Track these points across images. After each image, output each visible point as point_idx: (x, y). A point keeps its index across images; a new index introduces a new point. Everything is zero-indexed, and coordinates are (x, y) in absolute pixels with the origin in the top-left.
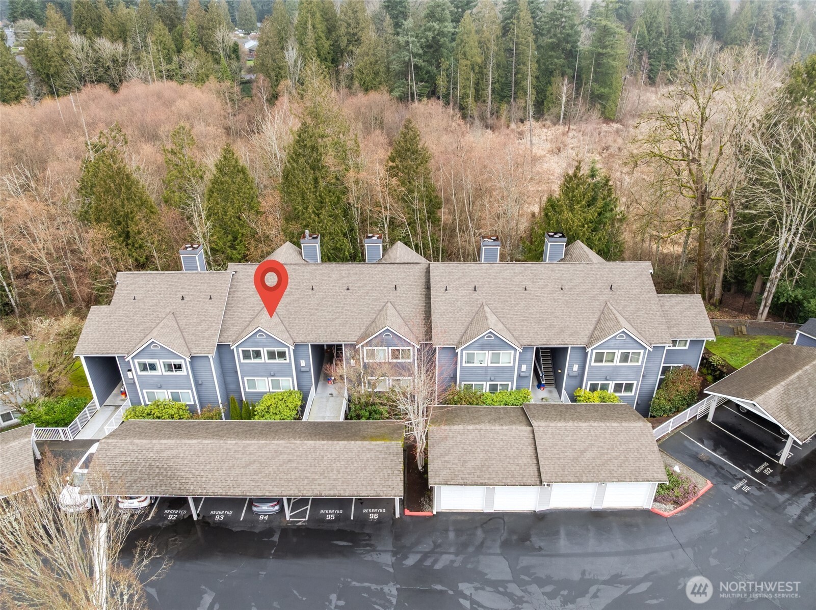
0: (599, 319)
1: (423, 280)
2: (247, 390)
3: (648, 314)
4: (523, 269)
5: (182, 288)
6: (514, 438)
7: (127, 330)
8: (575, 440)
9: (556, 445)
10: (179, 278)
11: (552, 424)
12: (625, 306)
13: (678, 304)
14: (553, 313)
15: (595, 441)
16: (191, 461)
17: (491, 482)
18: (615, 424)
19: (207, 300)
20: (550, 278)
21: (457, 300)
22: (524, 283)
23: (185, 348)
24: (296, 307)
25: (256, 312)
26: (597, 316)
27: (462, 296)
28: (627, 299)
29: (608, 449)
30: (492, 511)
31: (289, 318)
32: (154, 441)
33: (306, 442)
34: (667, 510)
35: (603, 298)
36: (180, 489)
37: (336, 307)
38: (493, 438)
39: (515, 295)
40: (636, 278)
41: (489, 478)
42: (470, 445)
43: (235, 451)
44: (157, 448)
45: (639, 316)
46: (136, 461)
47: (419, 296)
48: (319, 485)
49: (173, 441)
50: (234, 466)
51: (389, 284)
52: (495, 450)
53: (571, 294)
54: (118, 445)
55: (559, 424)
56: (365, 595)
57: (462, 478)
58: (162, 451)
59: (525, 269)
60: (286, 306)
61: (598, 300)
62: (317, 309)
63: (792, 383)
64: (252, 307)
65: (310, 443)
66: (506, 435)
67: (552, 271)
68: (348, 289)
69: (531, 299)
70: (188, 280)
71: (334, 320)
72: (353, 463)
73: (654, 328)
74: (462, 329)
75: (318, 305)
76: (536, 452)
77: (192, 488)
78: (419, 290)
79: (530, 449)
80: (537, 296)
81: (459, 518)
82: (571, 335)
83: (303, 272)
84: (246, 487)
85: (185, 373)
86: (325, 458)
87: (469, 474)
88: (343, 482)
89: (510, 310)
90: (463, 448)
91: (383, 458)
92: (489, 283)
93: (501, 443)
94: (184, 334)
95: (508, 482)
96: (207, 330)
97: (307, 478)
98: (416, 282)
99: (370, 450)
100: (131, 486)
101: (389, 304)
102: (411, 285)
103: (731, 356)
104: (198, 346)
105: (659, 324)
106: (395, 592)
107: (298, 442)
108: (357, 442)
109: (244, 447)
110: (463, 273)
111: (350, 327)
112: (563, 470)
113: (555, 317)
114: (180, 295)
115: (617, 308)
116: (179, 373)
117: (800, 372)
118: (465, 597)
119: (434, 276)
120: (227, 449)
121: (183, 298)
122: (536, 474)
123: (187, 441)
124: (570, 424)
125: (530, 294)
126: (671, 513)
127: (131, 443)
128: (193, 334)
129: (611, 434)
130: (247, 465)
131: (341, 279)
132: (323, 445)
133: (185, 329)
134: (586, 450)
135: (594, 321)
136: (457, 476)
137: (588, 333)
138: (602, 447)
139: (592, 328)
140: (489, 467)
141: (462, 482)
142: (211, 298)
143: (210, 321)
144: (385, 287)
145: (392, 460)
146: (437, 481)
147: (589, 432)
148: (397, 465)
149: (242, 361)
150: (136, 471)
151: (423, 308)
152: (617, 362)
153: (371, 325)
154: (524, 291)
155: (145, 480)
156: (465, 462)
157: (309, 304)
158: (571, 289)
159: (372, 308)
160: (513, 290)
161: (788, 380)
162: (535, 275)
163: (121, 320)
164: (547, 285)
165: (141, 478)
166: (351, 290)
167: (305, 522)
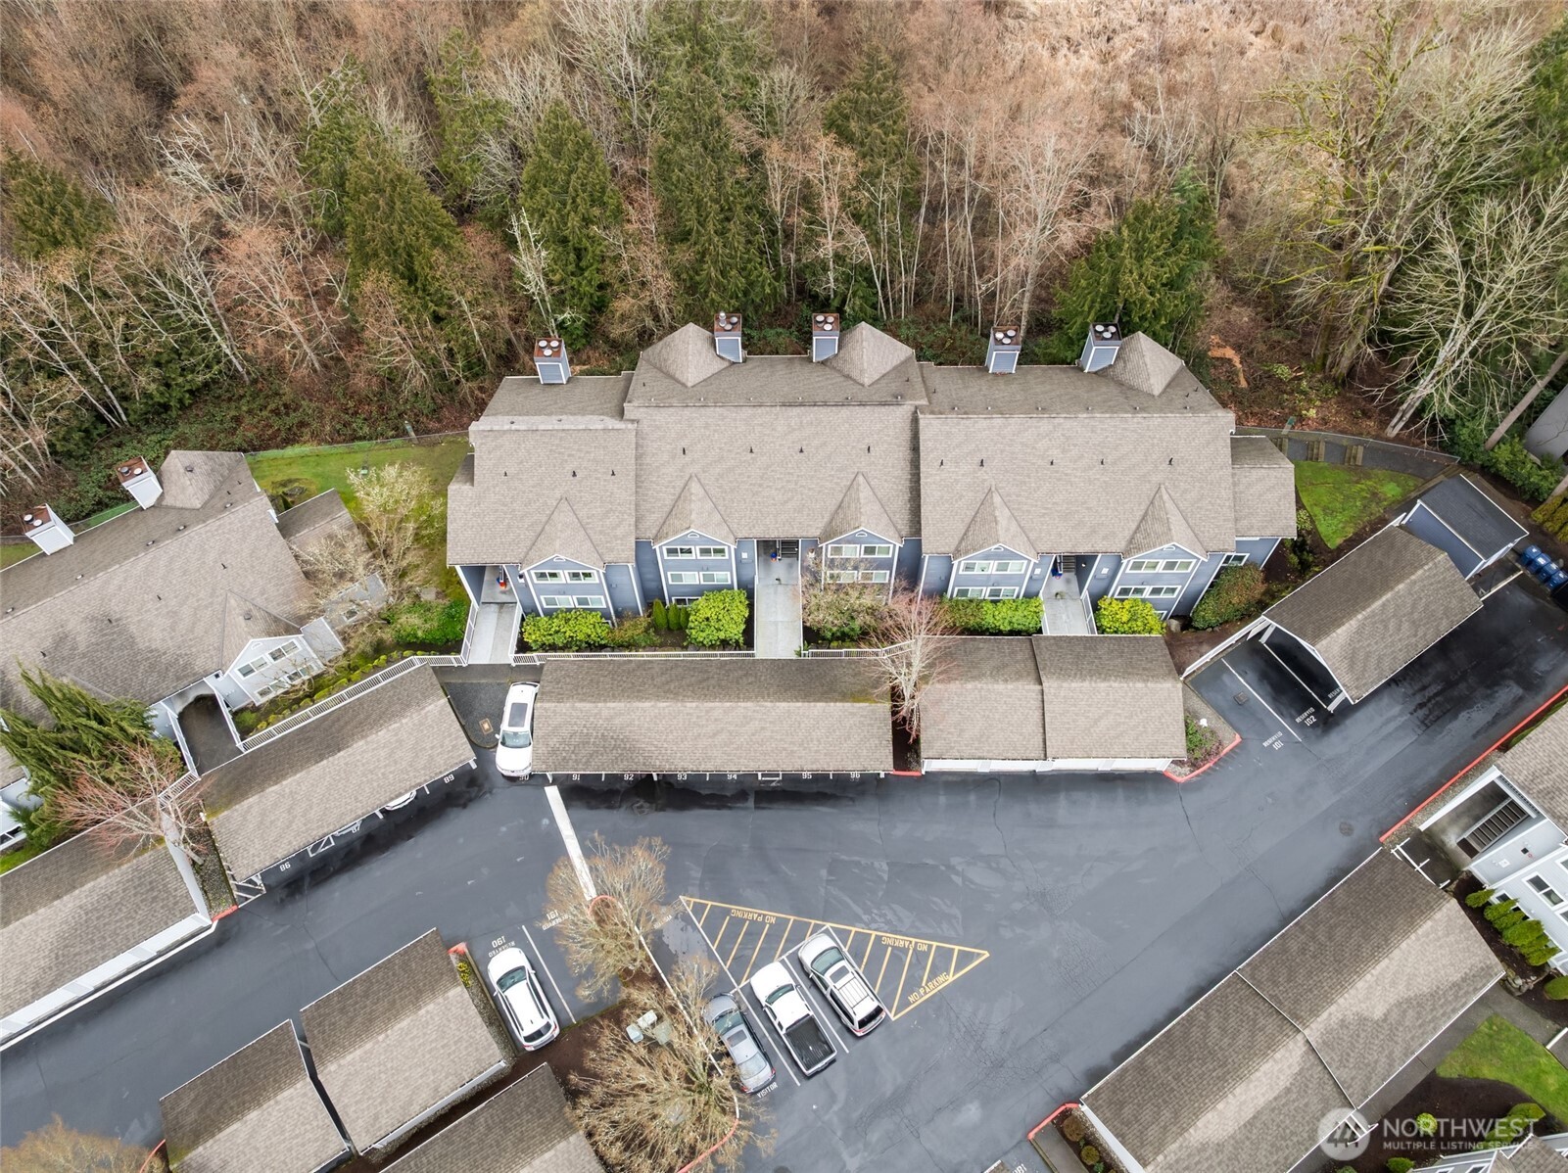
0: (1146, 514)
1: (907, 435)
2: (670, 582)
3: (1213, 505)
4: (1051, 427)
5: (569, 455)
6: (1020, 700)
7: (509, 526)
8: (1090, 706)
9: (1068, 712)
10: (561, 438)
11: (1065, 685)
12: (1185, 491)
13: (1259, 480)
14: (1085, 503)
15: (1113, 706)
16: (649, 729)
17: (990, 755)
18: (1139, 685)
19: (609, 477)
20: (1088, 443)
21: (957, 481)
22: (1050, 453)
23: (596, 555)
24: (731, 482)
25: (678, 490)
26: (1143, 507)
27: (963, 475)
28: (1190, 479)
29: (1126, 717)
30: (987, 771)
31: (724, 500)
32: (600, 705)
33: (778, 704)
34: (1182, 775)
35: (1155, 479)
36: (644, 764)
37: (788, 481)
38: (996, 700)
39: (1037, 472)
40: (1208, 443)
41: (988, 751)
42: (968, 709)
43: (698, 717)
44: (605, 713)
45: (1201, 508)
46: (585, 731)
47: (902, 463)
48: (800, 758)
49: (622, 705)
50: (699, 735)
51: (858, 441)
52: (997, 716)
53: (1113, 472)
54: (558, 710)
55: (1074, 685)
56: (856, 871)
57: (958, 751)
58: (612, 717)
59: (1054, 427)
60: (717, 480)
61: (1149, 482)
62: (760, 485)
63: (1373, 614)
64: (670, 482)
65: (783, 705)
66: (1010, 697)
67: (1093, 431)
68: (801, 451)
69: (1059, 480)
70: (575, 442)
71: (786, 502)
72: (834, 731)
73: (1218, 526)
74: (962, 529)
75: (762, 478)
76: (1044, 719)
77: (658, 763)
78: (903, 453)
79: (1038, 714)
80: (1066, 475)
81: (950, 778)
82: (1105, 538)
83: (735, 420)
84: (719, 762)
85: (597, 581)
86: (803, 725)
87: (966, 745)
88: (825, 755)
89: (1027, 498)
90: (960, 713)
91: (869, 725)
92: (1002, 451)
93: (1004, 707)
94: (589, 531)
95: (1009, 755)
96: (618, 526)
97: (785, 749)
98: (897, 438)
99: (853, 714)
100: (588, 761)
101: (861, 478)
102: (890, 444)
103: (1326, 514)
104: (611, 550)
105: (1225, 520)
106: (885, 867)
107: (769, 704)
108: (838, 704)
109: (707, 712)
110: (966, 435)
111: (808, 515)
112: (1072, 743)
113: (1088, 508)
114: (569, 468)
115: (1172, 494)
116: (588, 581)
117: (1389, 595)
118: (957, 873)
119: (925, 440)
120: (688, 714)
121: (574, 474)
122: (1041, 745)
123: (640, 705)
124: (1086, 684)
125: (1057, 472)
126: (1186, 778)
127: (573, 708)
128: (601, 532)
129: (1133, 697)
130: (715, 735)
131: (790, 432)
132: (799, 708)
133: (588, 524)
134: (1101, 717)
135: (1139, 514)
136: (953, 748)
137: (1128, 534)
138: (1119, 715)
139: (1134, 526)
140: (989, 737)
141: (958, 755)
142: (613, 474)
143: (620, 512)
144: (853, 447)
145: (879, 728)
146: (931, 754)
147: (1108, 694)
148: (884, 734)
149: (666, 557)
150: (588, 743)
151: (908, 484)
152: (1159, 569)
153: (836, 512)
154: (1049, 466)
155: (602, 755)
156: (962, 731)
157: (749, 477)
158: (1114, 463)
159: (837, 483)
160: (1034, 464)
161: (1369, 610)
162: (1068, 438)
163: (497, 511)
164: (1082, 457)
165: (597, 752)
166: (805, 453)
167: (779, 781)
